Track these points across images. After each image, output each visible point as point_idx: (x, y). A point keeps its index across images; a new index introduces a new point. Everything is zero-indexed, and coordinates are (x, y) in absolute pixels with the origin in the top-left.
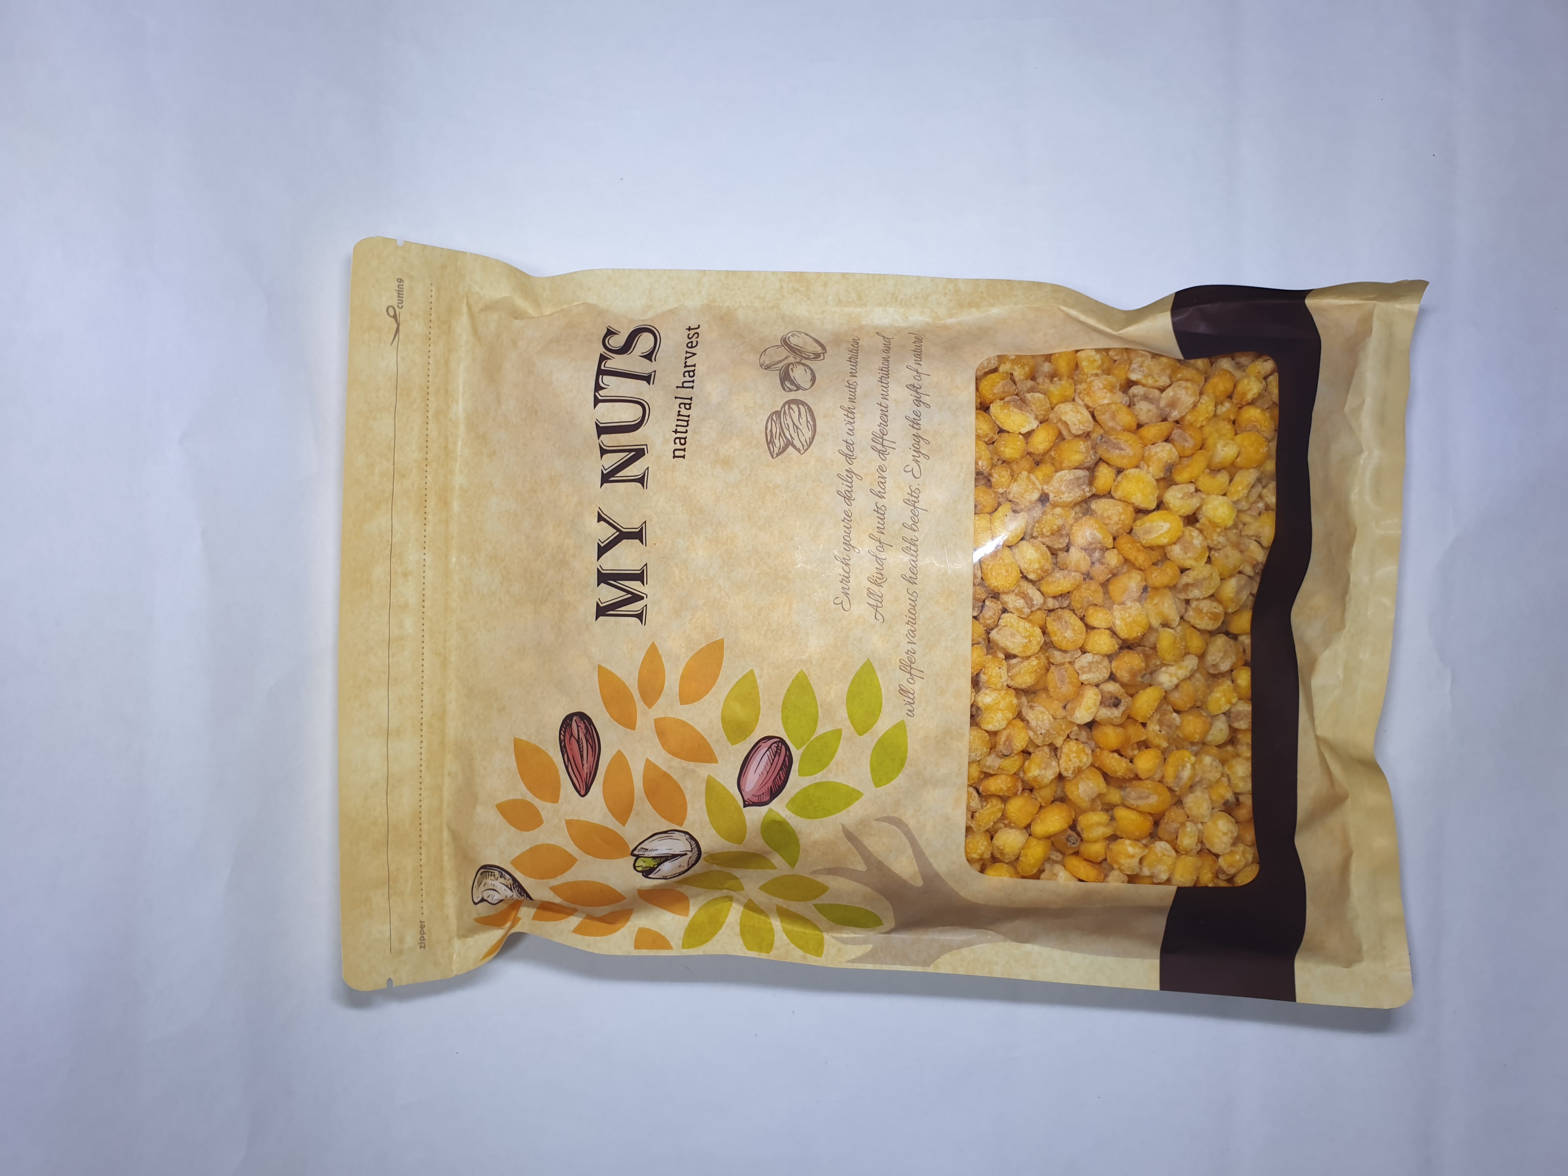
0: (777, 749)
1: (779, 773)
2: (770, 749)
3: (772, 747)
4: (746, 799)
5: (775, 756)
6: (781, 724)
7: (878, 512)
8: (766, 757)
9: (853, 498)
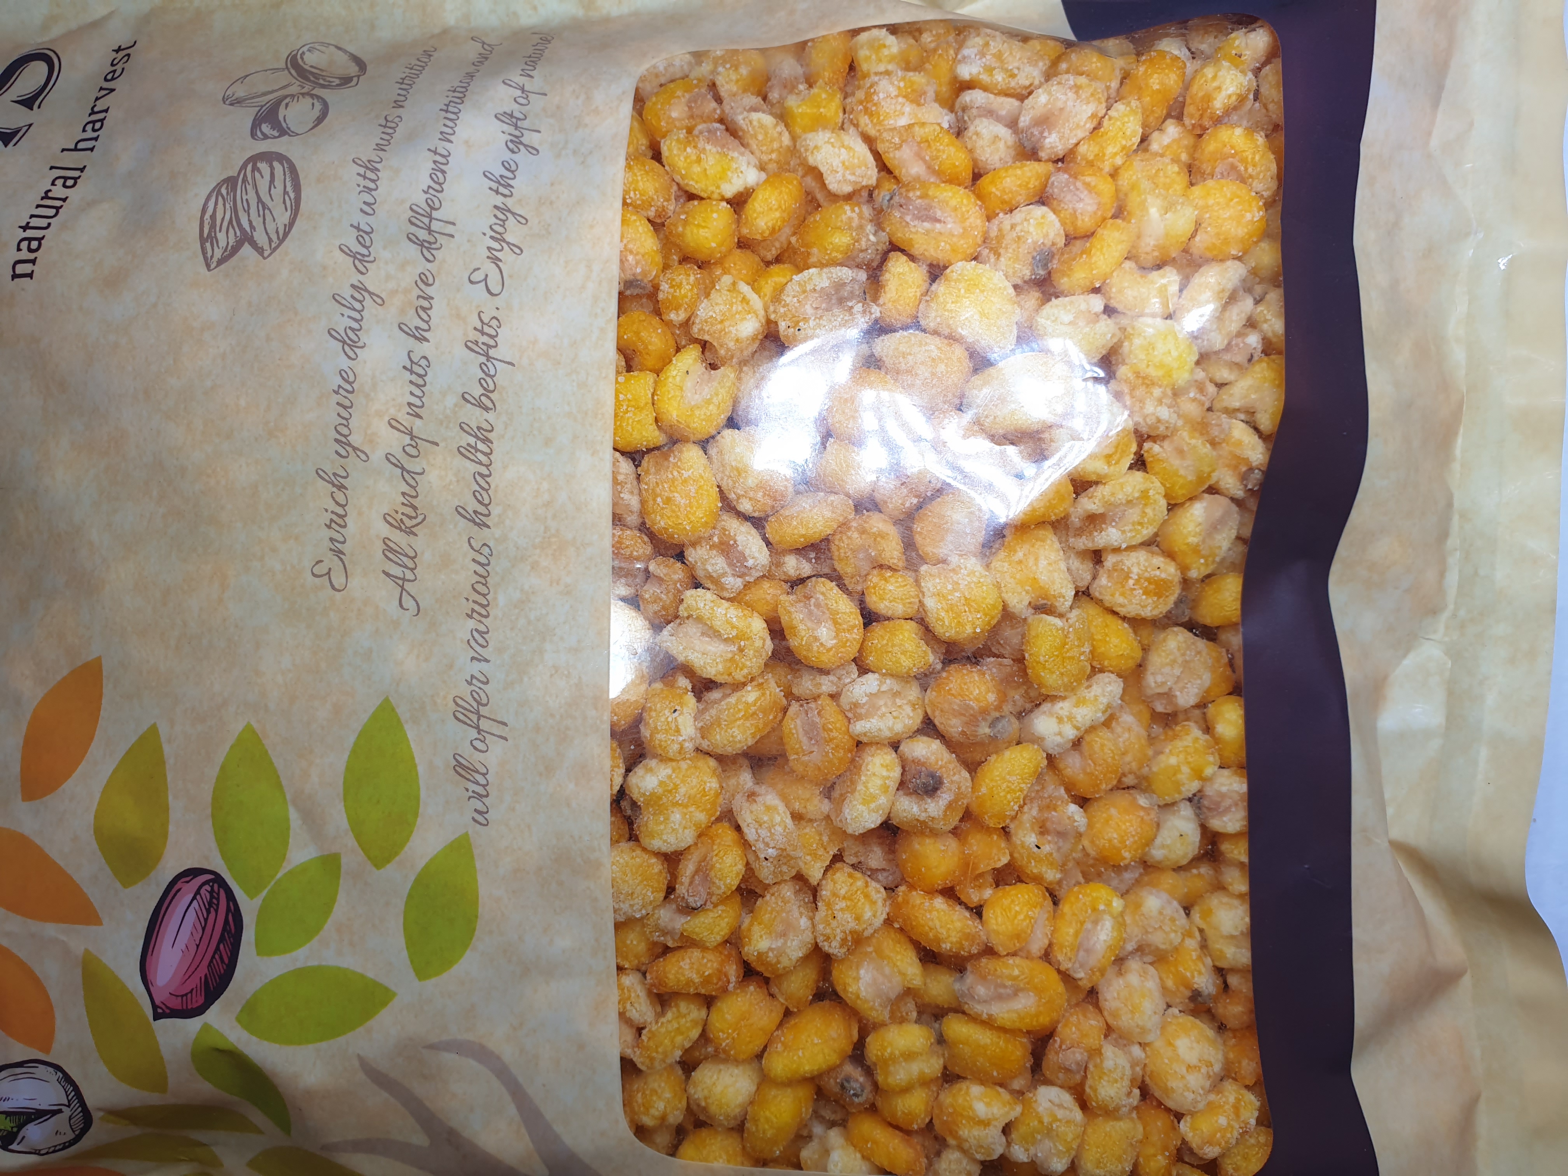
0: (212, 897)
1: (218, 948)
2: (198, 897)
3: (203, 891)
4: (157, 1002)
5: (208, 912)
6: (213, 845)
7: (412, 372)
8: (191, 913)
9: (360, 344)
